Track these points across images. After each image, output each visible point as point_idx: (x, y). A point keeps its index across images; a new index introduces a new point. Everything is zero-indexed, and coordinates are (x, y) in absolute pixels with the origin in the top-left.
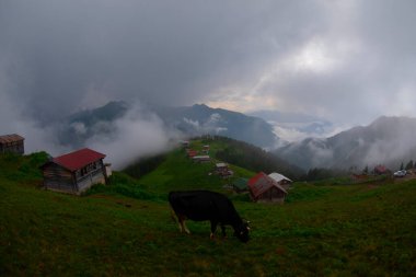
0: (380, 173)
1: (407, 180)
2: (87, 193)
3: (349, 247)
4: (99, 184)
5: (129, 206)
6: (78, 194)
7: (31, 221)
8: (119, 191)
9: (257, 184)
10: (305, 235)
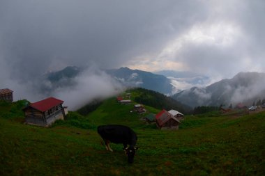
0: (240, 108)
1: (257, 112)
2: (53, 126)
3: (214, 162)
4: (60, 120)
5: (78, 134)
6: (47, 126)
7: (16, 144)
8: (73, 124)
9: (161, 117)
10: (186, 153)
